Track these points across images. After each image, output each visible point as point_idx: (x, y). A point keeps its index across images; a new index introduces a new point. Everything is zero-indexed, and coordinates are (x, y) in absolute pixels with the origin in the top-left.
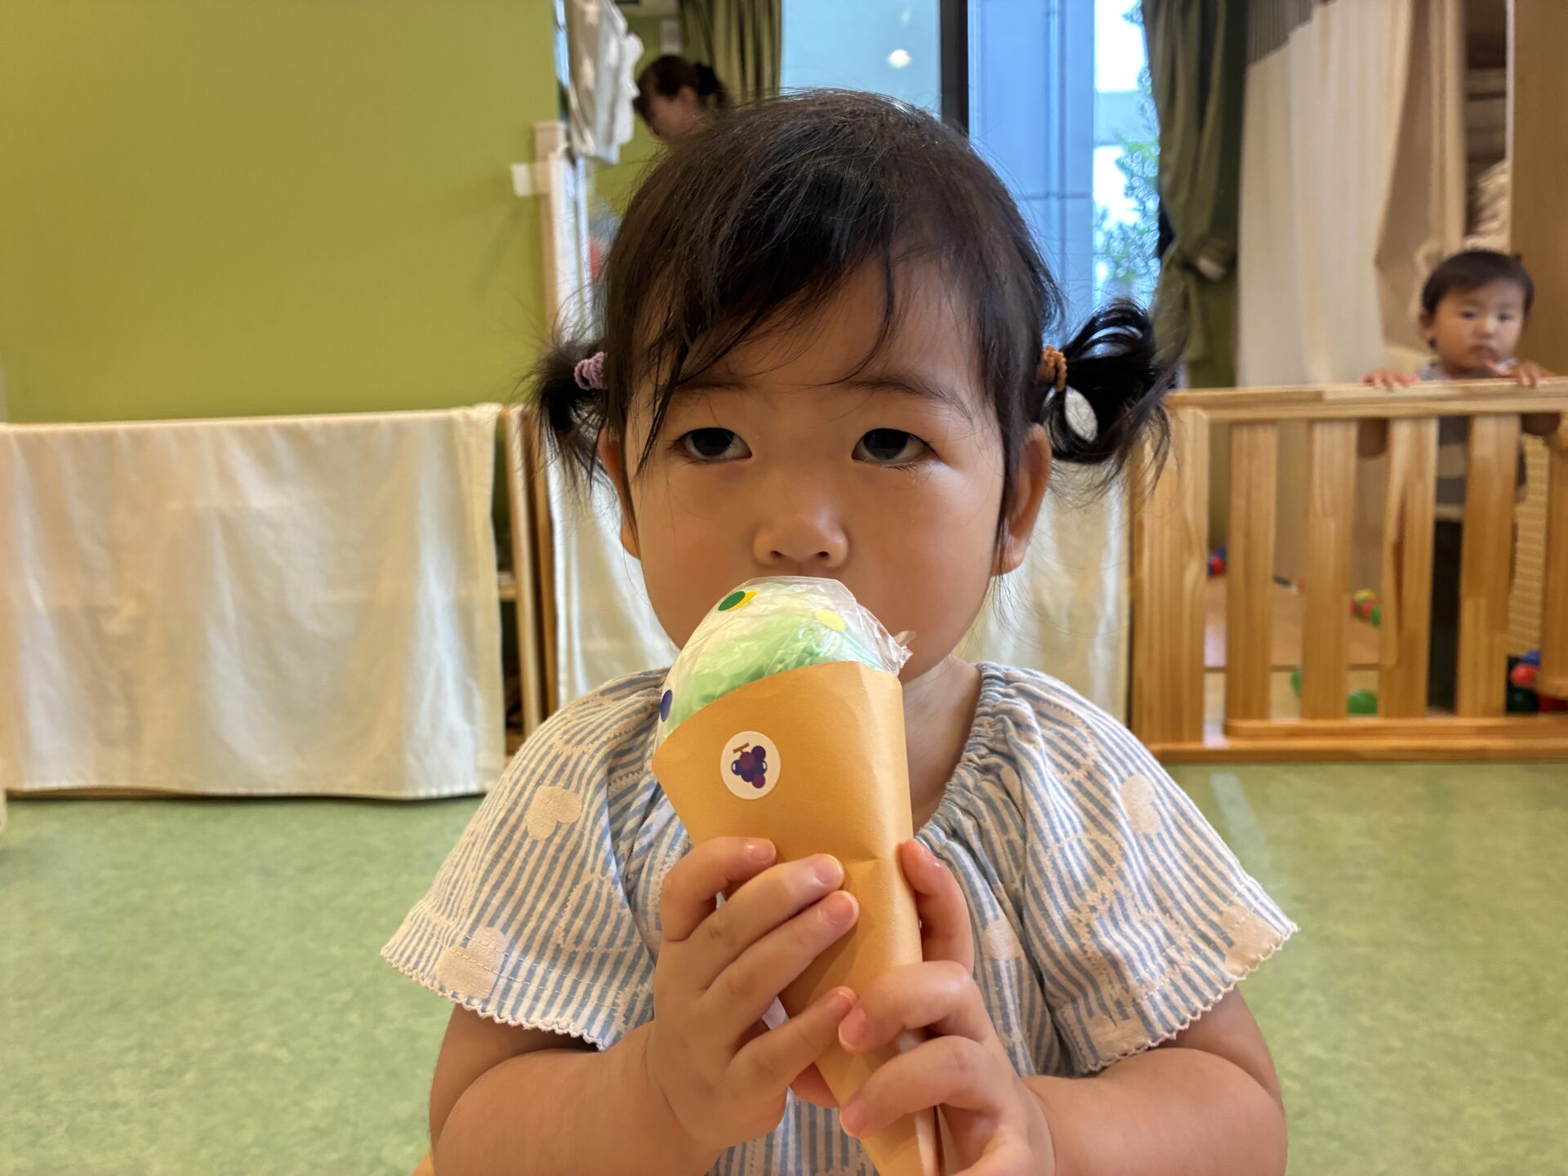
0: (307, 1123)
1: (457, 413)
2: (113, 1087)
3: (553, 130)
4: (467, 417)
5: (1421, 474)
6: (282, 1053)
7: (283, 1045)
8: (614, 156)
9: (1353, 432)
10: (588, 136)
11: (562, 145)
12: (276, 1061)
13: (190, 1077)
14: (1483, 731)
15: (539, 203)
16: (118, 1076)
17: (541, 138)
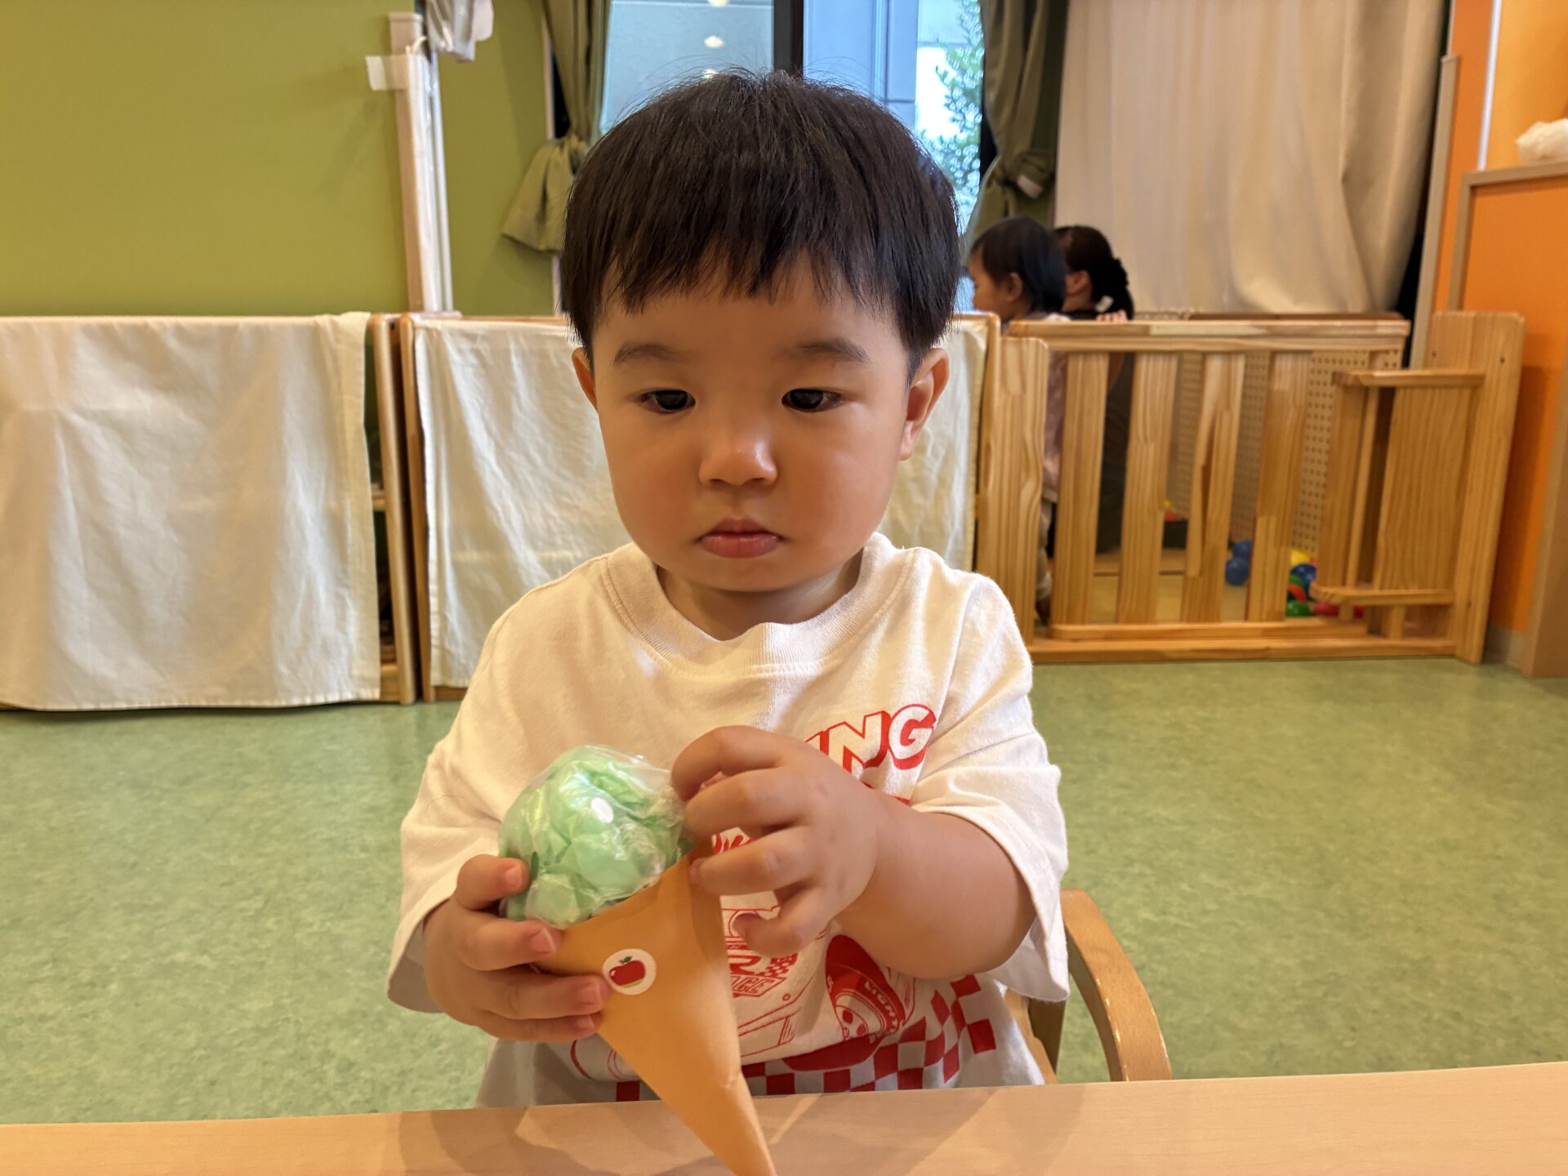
0: (248, 1024)
1: (323, 320)
2: (35, 1001)
3: (410, 21)
4: (335, 325)
5: (1228, 406)
6: (204, 960)
7: (204, 952)
8: (470, 52)
9: (1174, 363)
10: (446, 31)
11: (420, 39)
12: (199, 968)
13: (114, 987)
14: (1267, 633)
15: (395, 99)
16: (37, 991)
17: (394, 28)
